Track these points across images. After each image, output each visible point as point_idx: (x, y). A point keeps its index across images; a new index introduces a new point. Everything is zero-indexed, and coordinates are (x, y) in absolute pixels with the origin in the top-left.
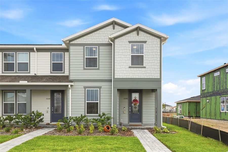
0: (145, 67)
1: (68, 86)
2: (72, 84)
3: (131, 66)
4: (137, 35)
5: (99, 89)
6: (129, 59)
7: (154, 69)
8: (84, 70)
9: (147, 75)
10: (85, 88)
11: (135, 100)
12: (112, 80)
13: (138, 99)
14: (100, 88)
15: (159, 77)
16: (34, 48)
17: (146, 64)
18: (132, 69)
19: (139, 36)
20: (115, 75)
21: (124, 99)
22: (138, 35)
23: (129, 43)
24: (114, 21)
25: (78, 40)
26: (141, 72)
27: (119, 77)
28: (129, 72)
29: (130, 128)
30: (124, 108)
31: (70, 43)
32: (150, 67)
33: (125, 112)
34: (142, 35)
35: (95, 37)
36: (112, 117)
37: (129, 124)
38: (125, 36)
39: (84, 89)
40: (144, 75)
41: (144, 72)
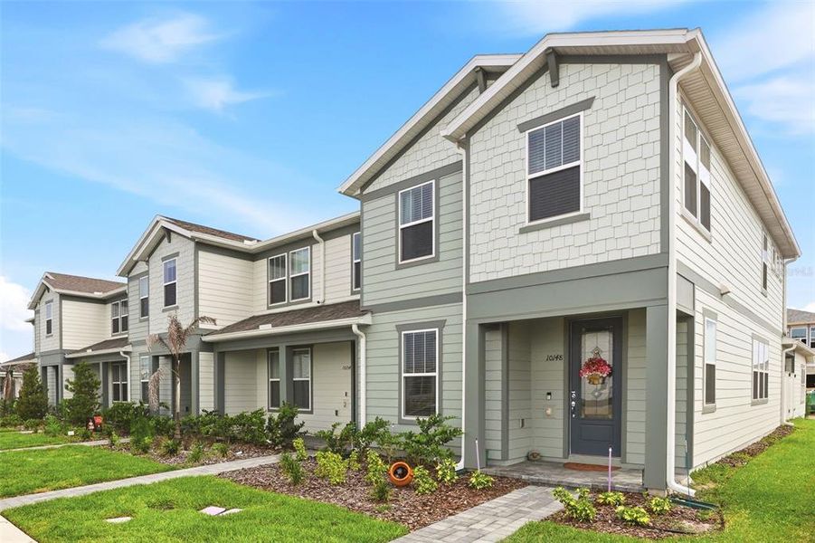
0: (586, 217)
1: (349, 327)
2: (366, 319)
3: (527, 224)
4: (553, 87)
5: (437, 330)
6: (518, 197)
7: (628, 217)
8: (396, 270)
9: (599, 247)
10: (400, 328)
11: (596, 363)
12: (462, 293)
13: (607, 356)
14: (441, 324)
15: (656, 250)
16: (312, 232)
17: (593, 201)
18: (532, 236)
19: (559, 88)
20: (472, 270)
21: (550, 359)
22: (557, 85)
23: (521, 132)
24: (477, 67)
25: (381, 178)
26: (569, 241)
27: (483, 278)
28: (521, 251)
29: (523, 477)
30: (549, 394)
31: (364, 193)
32: (610, 209)
33: (549, 412)
34: (574, 78)
35: (426, 153)
36: (463, 430)
37: (566, 461)
38: (506, 108)
39: (396, 334)
40: (583, 251)
41: (581, 240)
